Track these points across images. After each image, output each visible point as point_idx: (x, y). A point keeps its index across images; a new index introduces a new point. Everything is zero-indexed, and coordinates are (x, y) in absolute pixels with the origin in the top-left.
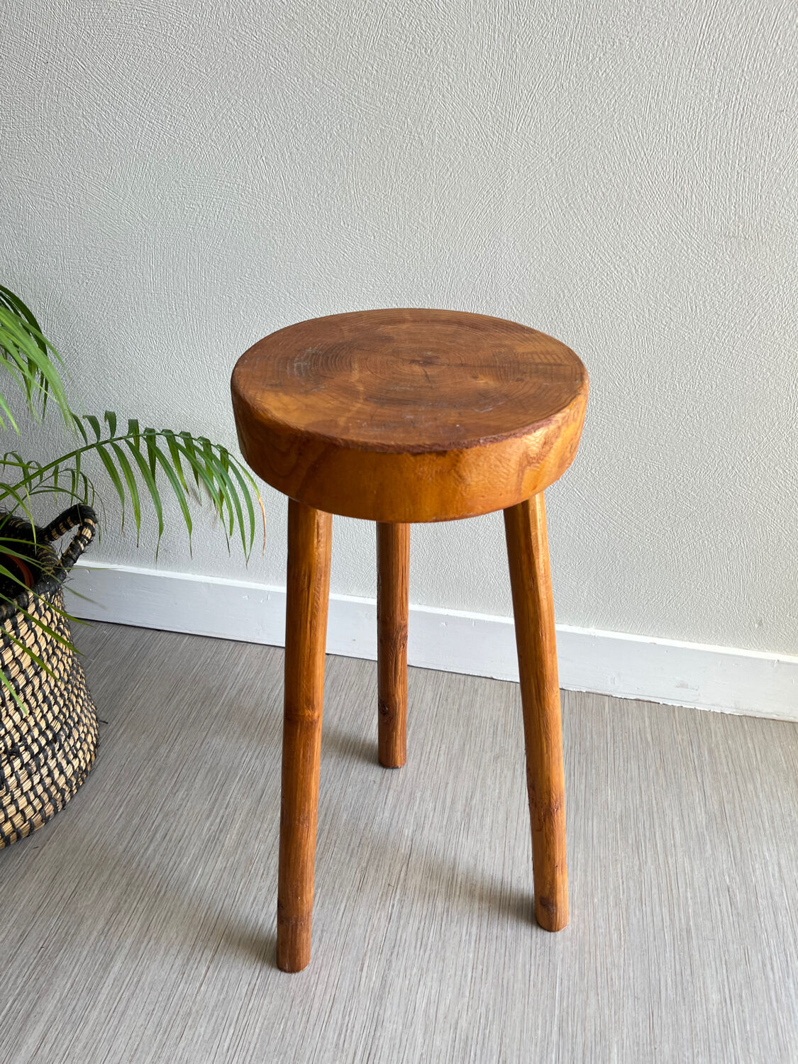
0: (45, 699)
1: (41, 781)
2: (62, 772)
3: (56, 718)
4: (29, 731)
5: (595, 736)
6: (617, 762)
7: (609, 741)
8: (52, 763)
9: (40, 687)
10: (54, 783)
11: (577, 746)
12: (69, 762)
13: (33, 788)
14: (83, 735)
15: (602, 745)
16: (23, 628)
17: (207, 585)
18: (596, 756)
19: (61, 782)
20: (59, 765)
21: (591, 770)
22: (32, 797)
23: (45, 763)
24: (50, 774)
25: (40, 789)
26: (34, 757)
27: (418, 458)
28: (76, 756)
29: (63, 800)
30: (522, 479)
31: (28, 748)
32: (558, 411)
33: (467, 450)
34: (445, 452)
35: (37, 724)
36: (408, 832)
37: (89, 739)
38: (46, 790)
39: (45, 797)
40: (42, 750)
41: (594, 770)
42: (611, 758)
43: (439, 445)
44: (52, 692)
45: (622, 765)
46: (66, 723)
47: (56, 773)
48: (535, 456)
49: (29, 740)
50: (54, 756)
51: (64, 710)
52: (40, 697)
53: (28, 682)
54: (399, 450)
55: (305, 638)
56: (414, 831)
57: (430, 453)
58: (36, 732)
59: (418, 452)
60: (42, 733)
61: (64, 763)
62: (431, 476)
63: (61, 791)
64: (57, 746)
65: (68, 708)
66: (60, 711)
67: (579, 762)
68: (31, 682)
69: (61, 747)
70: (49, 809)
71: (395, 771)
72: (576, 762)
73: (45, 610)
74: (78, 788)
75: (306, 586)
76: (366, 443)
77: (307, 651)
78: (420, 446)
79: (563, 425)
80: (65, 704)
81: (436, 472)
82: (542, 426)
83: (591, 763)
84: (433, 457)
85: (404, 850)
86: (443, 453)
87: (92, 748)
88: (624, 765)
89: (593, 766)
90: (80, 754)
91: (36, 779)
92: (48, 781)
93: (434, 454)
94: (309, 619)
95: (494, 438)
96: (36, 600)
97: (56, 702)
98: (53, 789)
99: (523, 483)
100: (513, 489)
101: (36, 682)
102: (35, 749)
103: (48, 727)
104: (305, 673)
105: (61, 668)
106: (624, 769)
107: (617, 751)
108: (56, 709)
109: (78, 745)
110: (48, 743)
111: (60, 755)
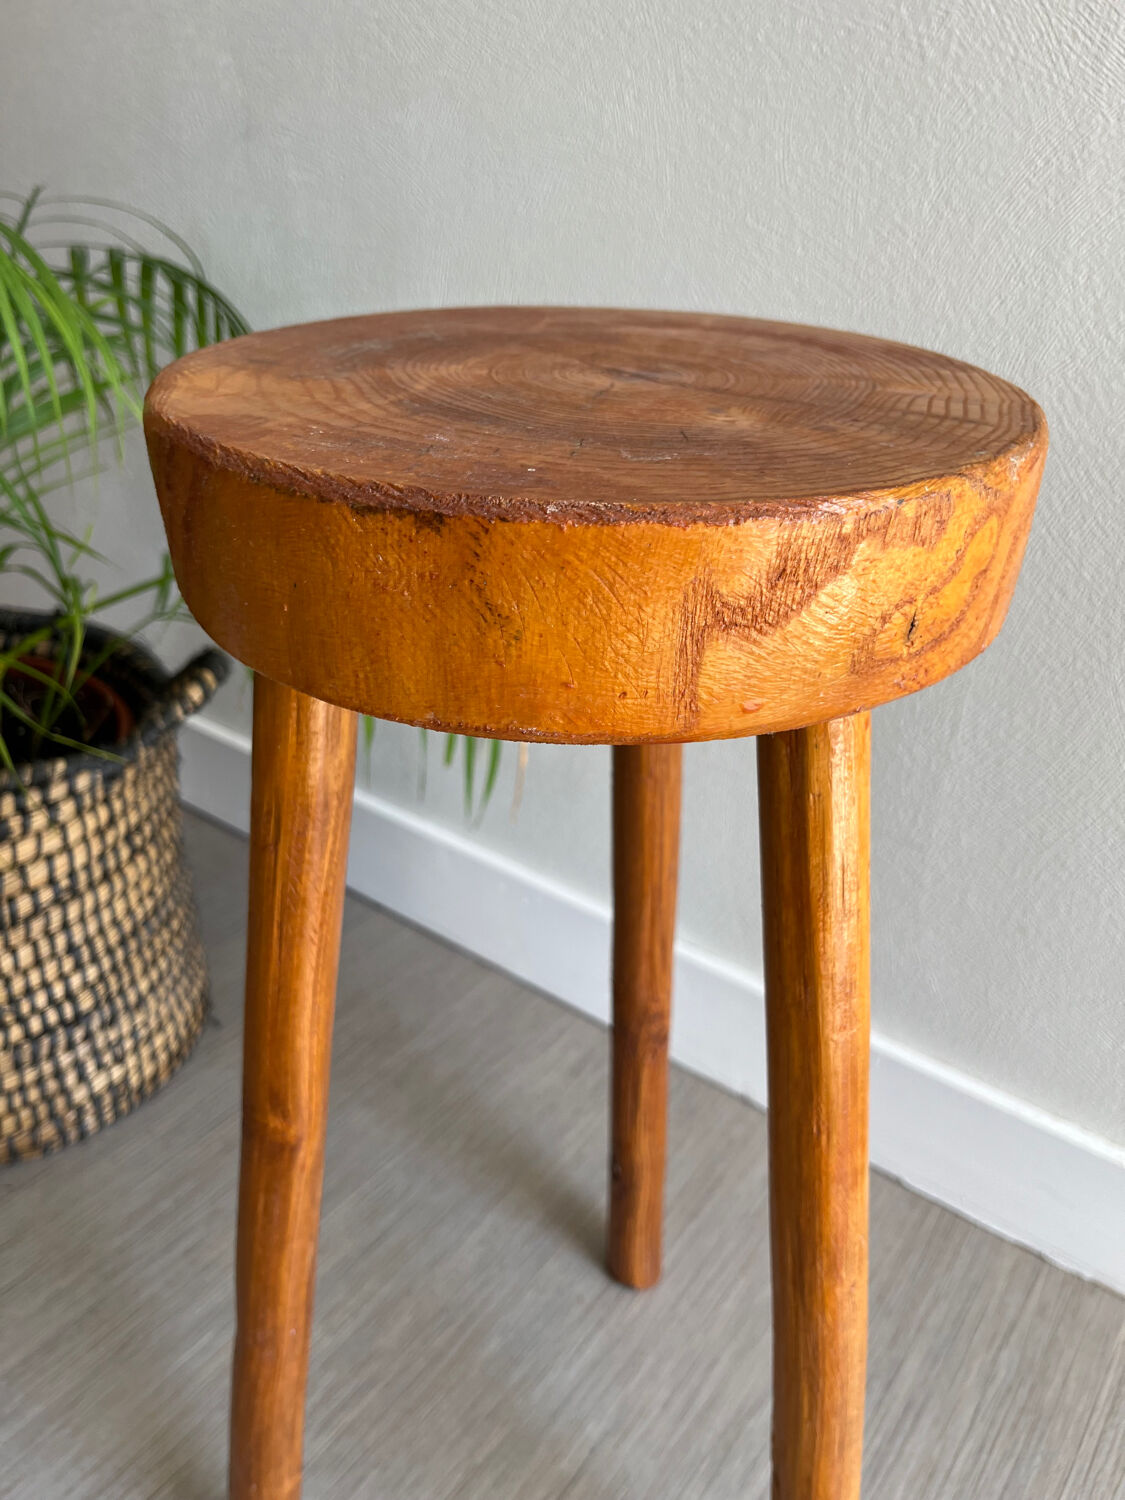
0: (71, 949)
1: (40, 1082)
2: (82, 1078)
3: (87, 985)
4: (29, 992)
5: (1072, 1385)
6: (1099, 1461)
7: (1101, 1403)
8: (65, 1059)
9: (65, 926)
10: (64, 1091)
11: (1023, 1392)
12: (100, 1066)
13: (22, 1088)
14: (143, 1033)
15: (1080, 1409)
16: (39, 820)
17: (452, 853)
18: (1058, 1428)
19: (80, 1095)
20: (78, 1065)
21: (1033, 1456)
22: (17, 1101)
23: (52, 1055)
24: (58, 1074)
25: (33, 1094)
26: (28, 1036)
27: (371, 521)
28: (119, 1060)
29: (79, 1122)
30: (697, 665)
31: (22, 1020)
32: (854, 492)
33: (506, 528)
34: (440, 517)
35: (46, 985)
36: (593, 1430)
37: (159, 1041)
38: (47, 1099)
39: (43, 1110)
40: (47, 1030)
41: (1038, 1459)
42: (1089, 1444)
43: (428, 496)
44: (89, 941)
45: (1109, 1468)
46: (110, 1000)
47: (71, 1079)
48: (743, 603)
49: (25, 1008)
50: (71, 1046)
51: (112, 981)
52: (61, 942)
53: (37, 910)
54: (324, 493)
55: (268, 959)
56: (607, 1434)
57: (399, 512)
58: (41, 999)
59: (370, 505)
60: (52, 1002)
61: (90, 1067)
62: (408, 586)
63: (80, 1111)
64: (79, 1034)
65: (119, 978)
66: (102, 978)
67: (1015, 1426)
68: (47, 915)
69: (89, 1037)
70: (48, 1131)
71: (628, 1295)
72: (1009, 1424)
73: (94, 800)
74: (118, 1114)
75: (271, 839)
76: (262, 462)
77: (272, 988)
78: (377, 487)
79: (860, 537)
80: (115, 969)
81: (421, 576)
82: (771, 513)
83: (1040, 1440)
84: (407, 525)
85: (566, 1466)
86: (432, 520)
87: (163, 1057)
88: (1114, 1473)
89: (1042, 1447)
90: (131, 1061)
91: (30, 1075)
92: (52, 1085)
93: (410, 519)
94: (277, 917)
95: (595, 510)
96: (69, 777)
97: (95, 959)
98: (60, 1103)
99: (703, 680)
100: (667, 688)
101: (56, 917)
102: (35, 1025)
103: (70, 996)
104: (269, 1036)
105: (120, 907)
106: (1110, 1484)
107: (1110, 1434)
108: (92, 973)
109: (128, 1044)
110: (63, 1022)
111: (83, 1050)
